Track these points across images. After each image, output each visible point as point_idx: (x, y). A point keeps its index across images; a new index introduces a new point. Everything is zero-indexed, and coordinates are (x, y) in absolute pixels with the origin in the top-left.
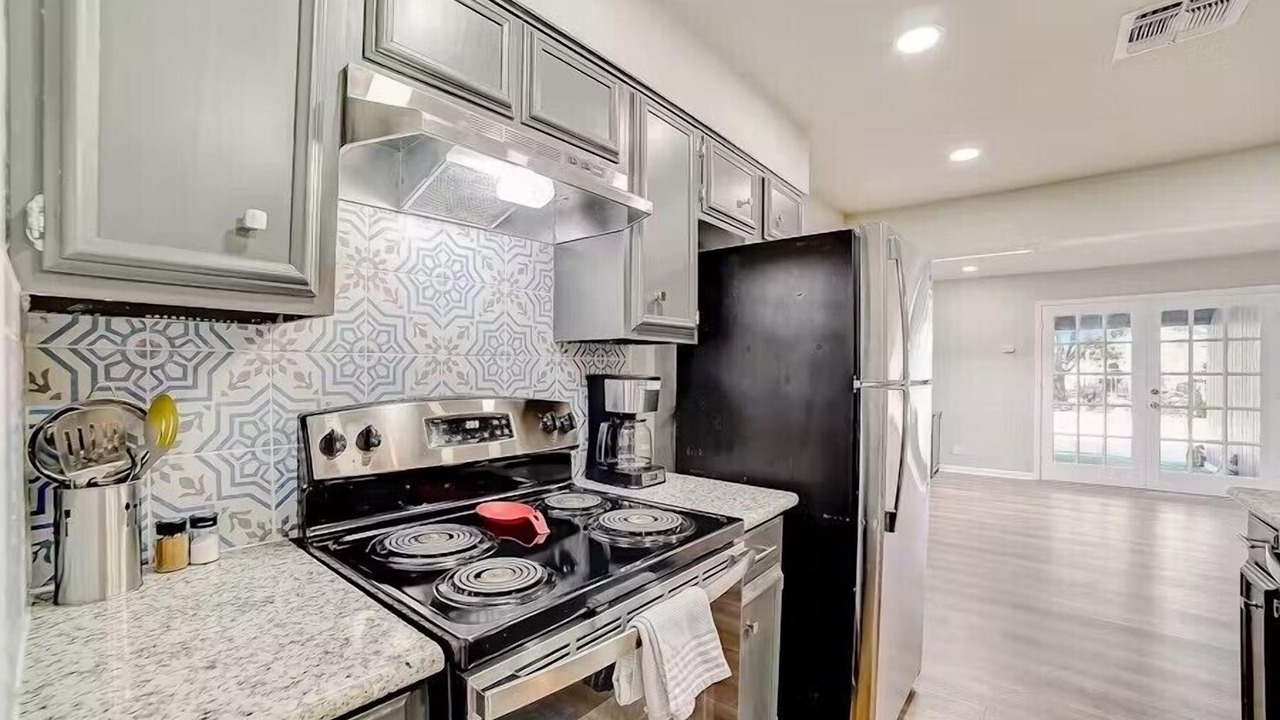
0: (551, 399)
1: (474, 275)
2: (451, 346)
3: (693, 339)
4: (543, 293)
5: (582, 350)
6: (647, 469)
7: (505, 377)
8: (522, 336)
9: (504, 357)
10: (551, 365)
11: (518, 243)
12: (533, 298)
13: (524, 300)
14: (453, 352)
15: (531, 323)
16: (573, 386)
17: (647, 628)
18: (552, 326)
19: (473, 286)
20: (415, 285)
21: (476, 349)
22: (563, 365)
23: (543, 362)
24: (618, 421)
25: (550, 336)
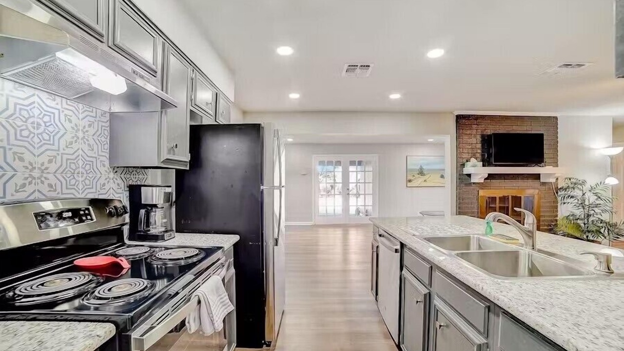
0: (109, 198)
1: (59, 124)
2: (43, 168)
3: (187, 167)
4: (103, 139)
5: (124, 172)
6: (166, 231)
7: (81, 187)
8: (91, 163)
9: (80, 175)
10: (108, 180)
11: (88, 109)
12: (97, 142)
13: (92, 142)
14: (45, 171)
15: (96, 155)
16: (120, 191)
17: (202, 295)
18: (108, 157)
19: (58, 132)
20: (13, 127)
21: (61, 170)
22: (114, 180)
23: (103, 178)
24: (150, 209)
25: (107, 163)
